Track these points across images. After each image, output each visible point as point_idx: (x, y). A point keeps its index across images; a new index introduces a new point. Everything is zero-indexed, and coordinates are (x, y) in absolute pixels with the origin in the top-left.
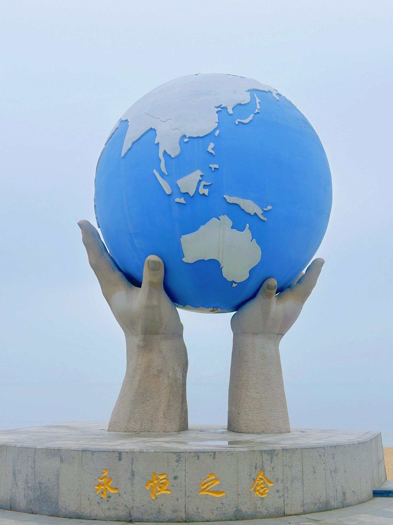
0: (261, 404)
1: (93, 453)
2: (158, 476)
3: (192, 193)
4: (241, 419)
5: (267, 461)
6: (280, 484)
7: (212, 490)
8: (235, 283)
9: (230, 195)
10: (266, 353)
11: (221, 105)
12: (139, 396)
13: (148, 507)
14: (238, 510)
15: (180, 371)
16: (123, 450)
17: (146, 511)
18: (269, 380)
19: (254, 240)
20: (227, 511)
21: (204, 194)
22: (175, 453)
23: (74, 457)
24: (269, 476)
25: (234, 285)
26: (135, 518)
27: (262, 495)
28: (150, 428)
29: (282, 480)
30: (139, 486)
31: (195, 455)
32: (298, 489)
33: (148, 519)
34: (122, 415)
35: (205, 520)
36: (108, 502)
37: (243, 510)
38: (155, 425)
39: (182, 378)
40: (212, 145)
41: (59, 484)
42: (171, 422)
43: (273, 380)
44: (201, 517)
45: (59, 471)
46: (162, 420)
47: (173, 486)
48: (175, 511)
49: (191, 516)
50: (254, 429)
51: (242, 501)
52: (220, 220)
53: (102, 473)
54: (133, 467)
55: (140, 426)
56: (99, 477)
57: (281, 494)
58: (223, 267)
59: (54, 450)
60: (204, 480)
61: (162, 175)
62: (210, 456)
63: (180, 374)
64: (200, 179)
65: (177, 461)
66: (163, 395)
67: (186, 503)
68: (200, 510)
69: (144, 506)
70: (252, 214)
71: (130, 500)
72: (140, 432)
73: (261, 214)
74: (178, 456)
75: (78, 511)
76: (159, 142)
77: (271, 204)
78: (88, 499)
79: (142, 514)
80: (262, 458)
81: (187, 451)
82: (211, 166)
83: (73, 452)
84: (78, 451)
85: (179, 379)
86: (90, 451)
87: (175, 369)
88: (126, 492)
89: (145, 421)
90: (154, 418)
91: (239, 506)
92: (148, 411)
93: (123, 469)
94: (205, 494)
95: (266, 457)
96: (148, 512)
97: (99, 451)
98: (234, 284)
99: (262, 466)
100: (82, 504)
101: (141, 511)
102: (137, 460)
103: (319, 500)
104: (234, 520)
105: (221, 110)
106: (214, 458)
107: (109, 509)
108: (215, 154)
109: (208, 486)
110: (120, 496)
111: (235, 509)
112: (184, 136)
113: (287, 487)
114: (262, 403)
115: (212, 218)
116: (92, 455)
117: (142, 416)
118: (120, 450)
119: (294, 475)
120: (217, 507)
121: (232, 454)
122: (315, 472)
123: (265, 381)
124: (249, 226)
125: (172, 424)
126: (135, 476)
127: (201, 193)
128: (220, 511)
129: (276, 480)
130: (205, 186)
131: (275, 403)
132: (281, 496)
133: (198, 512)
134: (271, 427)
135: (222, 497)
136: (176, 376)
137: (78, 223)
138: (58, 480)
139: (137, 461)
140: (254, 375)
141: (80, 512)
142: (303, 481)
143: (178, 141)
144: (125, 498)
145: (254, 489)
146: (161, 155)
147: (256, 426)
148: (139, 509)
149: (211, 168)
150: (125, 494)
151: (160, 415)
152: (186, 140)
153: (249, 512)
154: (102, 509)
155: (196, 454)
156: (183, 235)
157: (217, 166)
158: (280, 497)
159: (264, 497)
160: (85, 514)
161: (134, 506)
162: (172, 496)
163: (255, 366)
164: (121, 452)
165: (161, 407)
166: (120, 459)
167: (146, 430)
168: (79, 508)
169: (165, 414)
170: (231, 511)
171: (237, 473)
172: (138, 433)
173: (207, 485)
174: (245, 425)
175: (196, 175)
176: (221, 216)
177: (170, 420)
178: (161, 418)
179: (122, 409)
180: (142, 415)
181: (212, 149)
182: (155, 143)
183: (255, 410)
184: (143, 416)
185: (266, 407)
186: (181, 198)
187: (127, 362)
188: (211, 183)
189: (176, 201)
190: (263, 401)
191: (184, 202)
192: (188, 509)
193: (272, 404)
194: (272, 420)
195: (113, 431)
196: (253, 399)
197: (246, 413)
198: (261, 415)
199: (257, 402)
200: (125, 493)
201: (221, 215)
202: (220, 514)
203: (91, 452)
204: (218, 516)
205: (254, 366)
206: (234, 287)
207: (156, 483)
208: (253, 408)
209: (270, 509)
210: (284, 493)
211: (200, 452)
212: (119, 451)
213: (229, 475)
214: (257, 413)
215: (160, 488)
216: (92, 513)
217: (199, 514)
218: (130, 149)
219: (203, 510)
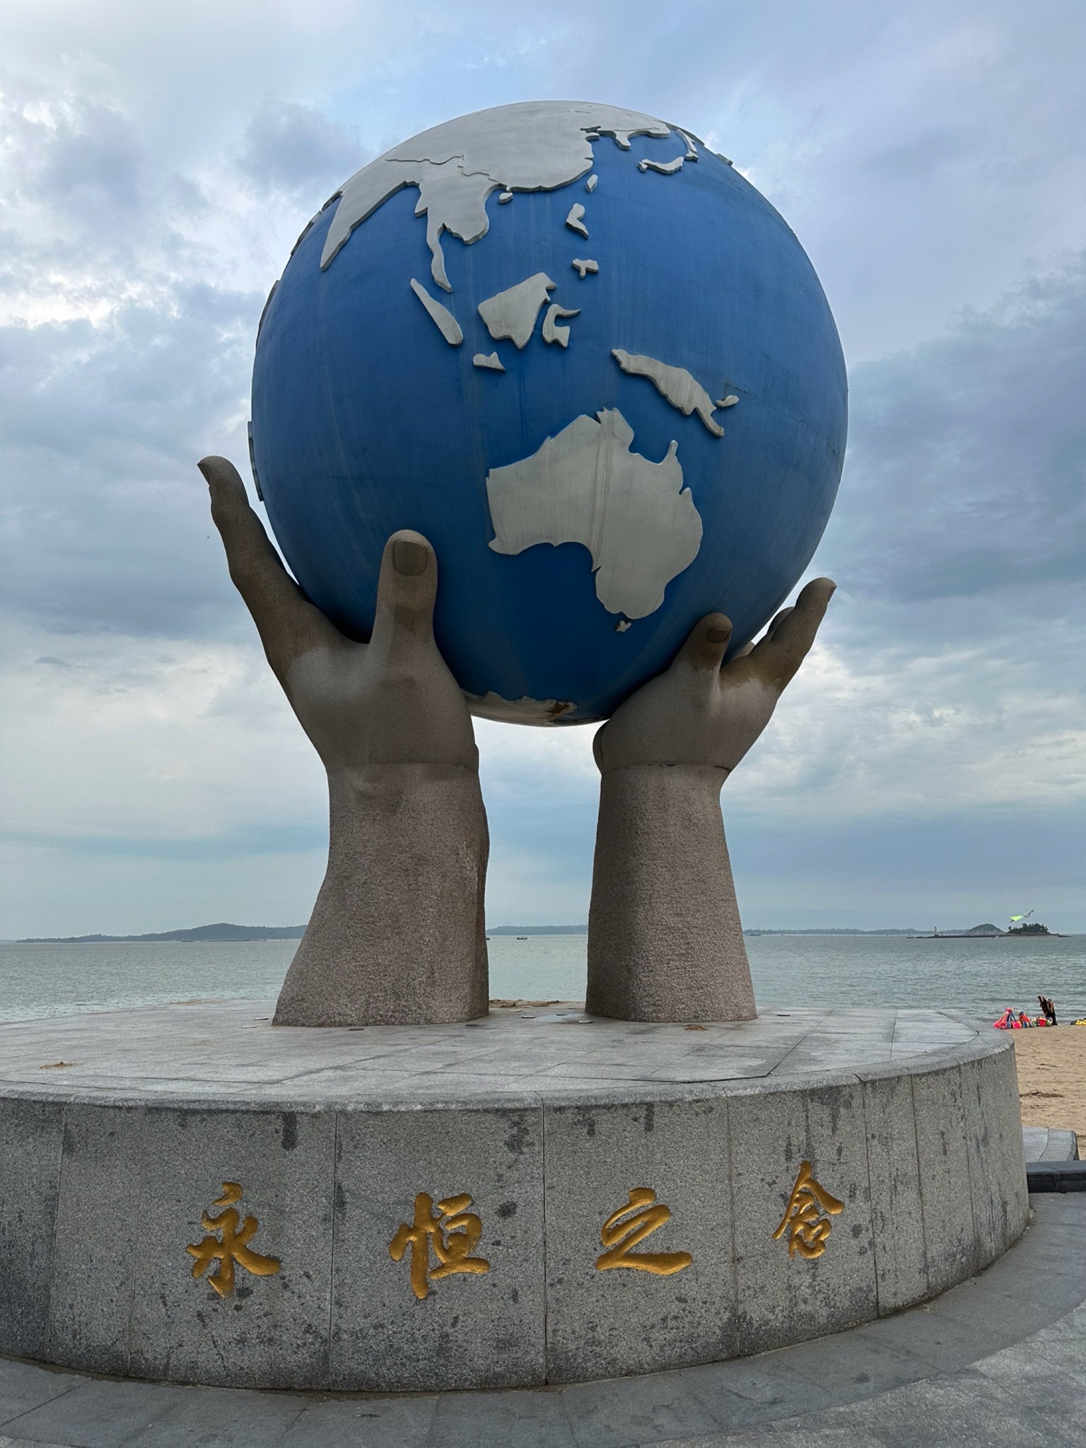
0: (688, 943)
1: (184, 1120)
2: (440, 1207)
3: (521, 339)
4: (638, 985)
5: (822, 1126)
6: (861, 1204)
7: (643, 1250)
8: (627, 620)
9: (631, 349)
10: (695, 813)
11: (599, 127)
12: (361, 927)
13: (400, 1332)
14: (737, 1320)
15: (472, 860)
16: (304, 1104)
17: (391, 1346)
18: (704, 882)
19: (688, 489)
20: (700, 1328)
21: (556, 343)
22: (503, 1113)
23: (112, 1134)
24: (830, 1181)
25: (623, 627)
26: (347, 1377)
27: (812, 1251)
28: (390, 1014)
29: (866, 1188)
30: (363, 1248)
31: (581, 1119)
32: (910, 1213)
33: (398, 1382)
34: (315, 981)
35: (623, 1369)
36: (241, 1313)
37: (753, 1316)
38: (404, 1003)
39: (477, 879)
40: (578, 210)
41: (53, 1235)
42: (450, 995)
43: (714, 880)
44: (605, 1359)
45: (58, 1186)
46: (425, 990)
47: (498, 1243)
48: (505, 1344)
49: (568, 1359)
50: (671, 1010)
51: (749, 1282)
52: (599, 422)
53: (217, 1198)
54: (339, 1173)
55: (363, 1010)
56: (205, 1212)
57: (864, 1239)
58: (598, 569)
59: (44, 1104)
60: (616, 1213)
61: (437, 291)
62: (635, 1120)
63: (472, 867)
64: (546, 299)
65: (515, 1144)
66: (428, 922)
67: (546, 1308)
68: (601, 1334)
69: (382, 1326)
70: (689, 411)
71: (327, 1305)
72: (363, 1025)
73: (712, 414)
74: (516, 1124)
75: (120, 1347)
76: (427, 208)
77: (737, 391)
78: (160, 1301)
79: (376, 1360)
80: (807, 1117)
81: (548, 1102)
82: (576, 262)
83: (111, 1112)
84: (130, 1109)
85: (469, 882)
86: (174, 1110)
87: (461, 853)
88: (311, 1273)
89: (376, 995)
90: (402, 985)
91: (741, 1302)
92: (385, 967)
93: (299, 1179)
94: (619, 1269)
95: (820, 1112)
96: (399, 1349)
97: (210, 1112)
98: (622, 623)
99: (808, 1145)
100: (136, 1319)
101: (371, 1347)
102: (356, 1142)
103: (959, 1241)
104: (723, 1360)
105: (600, 137)
106: (649, 1127)
107: (241, 1341)
108: (587, 229)
109: (630, 1238)
110: (286, 1286)
111: (726, 1316)
112: (501, 188)
113: (881, 1213)
114: (690, 941)
115: (578, 416)
116: (182, 1126)
117: (369, 980)
118: (291, 1107)
119: (897, 1169)
120: (661, 1316)
121: (711, 1109)
122: (945, 1153)
123: (695, 885)
124: (677, 443)
125: (451, 1001)
126: (348, 1206)
127: (549, 339)
128: (675, 1330)
129: (850, 1191)
130: (560, 320)
131: (721, 940)
132: (867, 1246)
133: (594, 1342)
134: (717, 1005)
135: (680, 1273)
136: (461, 872)
137: (198, 465)
138: (53, 1220)
139: (356, 1147)
140: (666, 867)
141: (129, 1350)
142: (920, 1184)
143: (482, 199)
144: (308, 1298)
145: (785, 1232)
146: (433, 239)
147: (677, 1001)
148: (364, 1338)
149: (576, 270)
150: (305, 1279)
151: (419, 977)
152: (504, 196)
153: (777, 1320)
154: (214, 1342)
155: (584, 1116)
156: (494, 467)
157: (594, 265)
158: (862, 1252)
159: (818, 1258)
160: (146, 1359)
161: (344, 1327)
162: (494, 1285)
163: (669, 846)
164: (293, 1112)
165: (422, 956)
166: (289, 1141)
167: (379, 1018)
168: (126, 1333)
169: (433, 973)
170: (712, 1323)
171: (730, 1178)
172: (358, 1028)
173: (627, 1232)
174: (647, 999)
175: (537, 286)
176: (602, 410)
177: (446, 989)
178: (423, 985)
179: (315, 963)
180: (371, 976)
181: (581, 220)
182: (416, 212)
183: (673, 961)
184: (374, 980)
185: (700, 952)
186: (488, 354)
187: (331, 838)
188: (578, 310)
189: (476, 363)
190: (692, 935)
191: (499, 365)
192: (555, 1331)
193: (716, 942)
194: (717, 985)
195: (289, 1025)
196: (667, 931)
197: (651, 968)
198: (689, 971)
199: (677, 939)
200: (309, 1277)
201: (605, 409)
202: (676, 1341)
203: (176, 1114)
204: (667, 1350)
205: (665, 845)
206: (620, 632)
207: (431, 1233)
208: (667, 955)
209: (836, 1298)
210: (874, 1233)
211: (597, 1107)
212: (286, 1110)
213: (704, 1190)
214: (678, 969)
215: (446, 1252)
216: (173, 1356)
217: (598, 1349)
218: (344, 245)
219: (614, 1333)
